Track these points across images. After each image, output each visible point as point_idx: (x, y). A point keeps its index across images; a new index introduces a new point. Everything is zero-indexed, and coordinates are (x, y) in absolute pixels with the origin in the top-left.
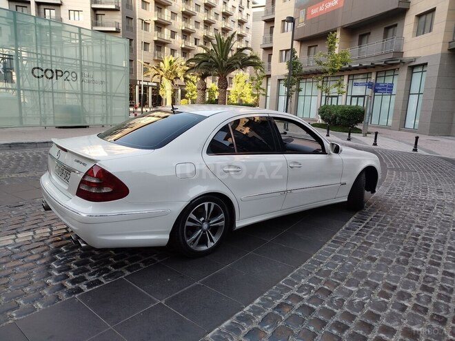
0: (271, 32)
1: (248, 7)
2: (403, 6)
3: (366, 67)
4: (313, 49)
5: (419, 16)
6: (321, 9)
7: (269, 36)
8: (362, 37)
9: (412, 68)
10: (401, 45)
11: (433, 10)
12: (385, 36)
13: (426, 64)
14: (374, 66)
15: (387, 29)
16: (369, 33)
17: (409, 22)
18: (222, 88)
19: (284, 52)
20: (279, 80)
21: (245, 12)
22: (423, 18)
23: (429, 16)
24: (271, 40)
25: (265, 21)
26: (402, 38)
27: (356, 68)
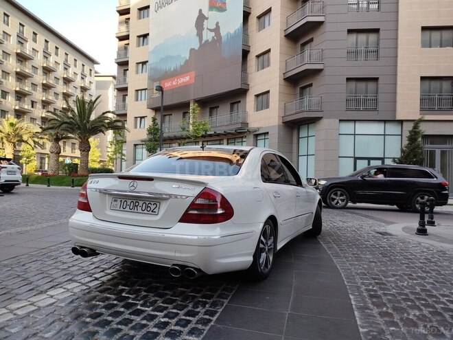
0: (124, 100)
1: (91, 75)
2: (244, 87)
3: (218, 135)
4: (167, 118)
5: (257, 96)
6: (174, 83)
7: (121, 103)
8: (211, 110)
9: (256, 136)
10: (245, 118)
11: (268, 92)
12: (232, 110)
13: (268, 133)
14: (226, 134)
15: (232, 104)
16: (218, 107)
17: (250, 100)
18: (84, 151)
19: (139, 119)
20: (135, 145)
21: (87, 80)
22: (261, 97)
23: (265, 96)
24: (124, 107)
25: (117, 89)
26: (245, 112)
27: (211, 136)
